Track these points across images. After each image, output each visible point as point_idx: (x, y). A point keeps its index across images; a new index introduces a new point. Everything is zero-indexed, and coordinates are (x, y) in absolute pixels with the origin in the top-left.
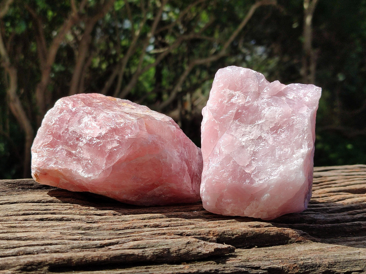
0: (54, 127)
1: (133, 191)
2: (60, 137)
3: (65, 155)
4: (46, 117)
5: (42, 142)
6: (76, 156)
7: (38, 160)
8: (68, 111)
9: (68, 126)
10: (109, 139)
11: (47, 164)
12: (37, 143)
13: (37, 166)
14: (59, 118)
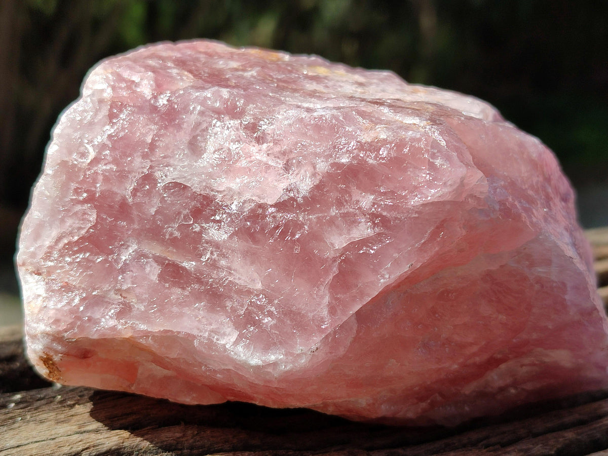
0: (96, 173)
1: (417, 388)
2: (123, 210)
3: (154, 278)
4: (60, 136)
5: (54, 233)
6: (199, 281)
7: (51, 304)
8: (140, 109)
9: (151, 167)
10: (334, 212)
11: (90, 319)
12: (37, 235)
13: (48, 329)
14: (110, 136)
